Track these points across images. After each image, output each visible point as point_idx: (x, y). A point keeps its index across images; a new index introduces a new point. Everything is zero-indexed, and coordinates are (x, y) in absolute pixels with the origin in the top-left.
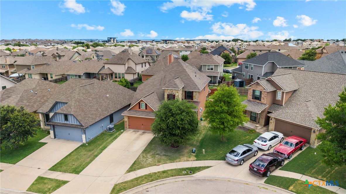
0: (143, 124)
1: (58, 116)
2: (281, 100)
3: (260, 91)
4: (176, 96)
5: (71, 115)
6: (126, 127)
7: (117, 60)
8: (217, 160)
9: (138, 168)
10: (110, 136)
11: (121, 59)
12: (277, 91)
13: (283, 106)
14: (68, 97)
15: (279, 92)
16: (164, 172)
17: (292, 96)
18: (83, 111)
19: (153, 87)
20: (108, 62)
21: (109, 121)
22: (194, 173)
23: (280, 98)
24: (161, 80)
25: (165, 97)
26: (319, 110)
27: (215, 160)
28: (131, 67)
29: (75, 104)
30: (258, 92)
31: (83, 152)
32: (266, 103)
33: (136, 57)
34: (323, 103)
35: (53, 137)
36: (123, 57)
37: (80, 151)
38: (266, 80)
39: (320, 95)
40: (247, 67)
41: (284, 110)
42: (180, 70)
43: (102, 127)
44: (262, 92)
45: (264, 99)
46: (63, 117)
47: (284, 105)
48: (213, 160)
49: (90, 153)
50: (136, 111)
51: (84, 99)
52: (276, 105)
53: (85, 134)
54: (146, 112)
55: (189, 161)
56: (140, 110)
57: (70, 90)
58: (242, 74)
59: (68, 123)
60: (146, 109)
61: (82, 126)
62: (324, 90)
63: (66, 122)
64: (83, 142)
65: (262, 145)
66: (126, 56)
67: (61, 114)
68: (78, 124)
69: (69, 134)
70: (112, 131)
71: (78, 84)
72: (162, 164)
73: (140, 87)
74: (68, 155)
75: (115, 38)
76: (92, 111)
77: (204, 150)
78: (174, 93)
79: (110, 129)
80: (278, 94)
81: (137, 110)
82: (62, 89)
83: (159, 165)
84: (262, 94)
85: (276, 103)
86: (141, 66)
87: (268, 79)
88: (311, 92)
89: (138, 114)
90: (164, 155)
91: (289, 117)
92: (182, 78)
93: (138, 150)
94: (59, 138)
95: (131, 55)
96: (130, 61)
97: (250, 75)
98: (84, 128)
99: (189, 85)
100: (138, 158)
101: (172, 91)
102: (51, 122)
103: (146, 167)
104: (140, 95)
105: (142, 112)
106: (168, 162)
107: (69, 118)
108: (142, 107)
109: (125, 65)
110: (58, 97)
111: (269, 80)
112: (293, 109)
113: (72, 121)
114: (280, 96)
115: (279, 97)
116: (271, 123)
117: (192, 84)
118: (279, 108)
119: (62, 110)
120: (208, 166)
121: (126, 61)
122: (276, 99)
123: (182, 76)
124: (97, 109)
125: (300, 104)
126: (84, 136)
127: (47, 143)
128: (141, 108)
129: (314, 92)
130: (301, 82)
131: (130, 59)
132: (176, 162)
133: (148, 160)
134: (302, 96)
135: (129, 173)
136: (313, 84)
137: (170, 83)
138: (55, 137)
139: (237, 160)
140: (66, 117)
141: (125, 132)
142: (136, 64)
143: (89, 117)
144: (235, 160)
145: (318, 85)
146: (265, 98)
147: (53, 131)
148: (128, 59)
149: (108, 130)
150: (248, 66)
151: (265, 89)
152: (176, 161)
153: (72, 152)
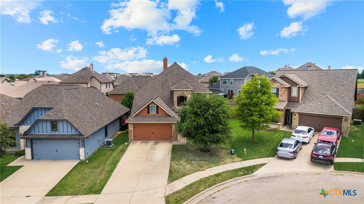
0: (153, 133)
1: (40, 125)
2: (297, 96)
3: (277, 88)
4: (188, 98)
5: (63, 121)
6: (131, 139)
7: (76, 78)
8: (265, 157)
9: (181, 176)
10: (111, 151)
11: (82, 78)
12: (292, 87)
13: (299, 102)
14: (52, 101)
15: (294, 89)
16: (217, 175)
17: (305, 92)
18: (77, 117)
19: (155, 92)
20: (64, 81)
21: (104, 134)
22: (252, 172)
23: (295, 95)
24: (163, 84)
25: (174, 100)
26: (339, 101)
27: (263, 158)
28: (94, 87)
29: (66, 108)
30: (274, 89)
31: (87, 170)
32: (284, 100)
33: (99, 76)
34: (340, 95)
35: (30, 158)
36: (84, 76)
37: (81, 170)
38: (279, 77)
39: (333, 88)
40: (225, 83)
41: (306, 104)
42: (181, 73)
43: (98, 141)
44: (279, 89)
45: (282, 96)
46: (49, 125)
47: (301, 101)
48: (261, 158)
49: (97, 171)
50: (144, 116)
51: (74, 103)
52: (293, 103)
53: (84, 147)
54: (158, 116)
55: (236, 162)
56: (149, 115)
57: (43, 98)
58: (220, 90)
59: (57, 133)
60: (157, 113)
61: (81, 135)
62: (334, 84)
63: (53, 133)
64: (81, 158)
65: (303, 137)
66: (88, 74)
67: (46, 121)
68: (74, 133)
69: (57, 151)
70: (111, 146)
71: (54, 91)
72: (207, 168)
73: (138, 92)
74: (66, 175)
75: (44, 71)
76: (87, 118)
77: (245, 149)
78: (185, 95)
79: (109, 143)
80: (293, 91)
81: (146, 116)
82: (31, 97)
83: (204, 170)
84: (279, 91)
85: (292, 100)
86: (106, 87)
87: (281, 76)
88: (323, 87)
89: (148, 120)
90: (201, 160)
91: (315, 110)
92: (187, 81)
93: (164, 159)
94: (39, 159)
95: (93, 73)
96: (94, 79)
97: (229, 90)
98: (84, 137)
99: (198, 88)
100: (171, 167)
101: (183, 93)
102: (29, 135)
103: (190, 174)
104: (140, 101)
105: (153, 117)
106: (213, 166)
107: (60, 126)
108: (152, 112)
109: (87, 83)
110: (26, 107)
111: (283, 77)
112: (315, 102)
113: (63, 130)
114: (296, 93)
115: (294, 93)
116: (295, 119)
117: (200, 86)
118: (297, 105)
119: (48, 116)
120: (262, 164)
121: (89, 79)
122: (292, 96)
123: (187, 78)
124: (91, 117)
125: (321, 97)
126: (82, 150)
127: (23, 166)
128: (150, 113)
129: (325, 87)
130: (308, 80)
131: (94, 77)
132: (222, 165)
133: (185, 167)
134: (316, 92)
135: (173, 183)
136: (321, 81)
137: (180, 83)
138: (33, 158)
139: (293, 152)
140: (54, 125)
141: (131, 144)
142: (101, 83)
143: (86, 125)
144: (291, 153)
145: (326, 81)
146: (282, 94)
147: (30, 149)
148: (91, 77)
149: (105, 145)
150: (227, 81)
151: (282, 85)
152: (220, 164)
153: (71, 171)
